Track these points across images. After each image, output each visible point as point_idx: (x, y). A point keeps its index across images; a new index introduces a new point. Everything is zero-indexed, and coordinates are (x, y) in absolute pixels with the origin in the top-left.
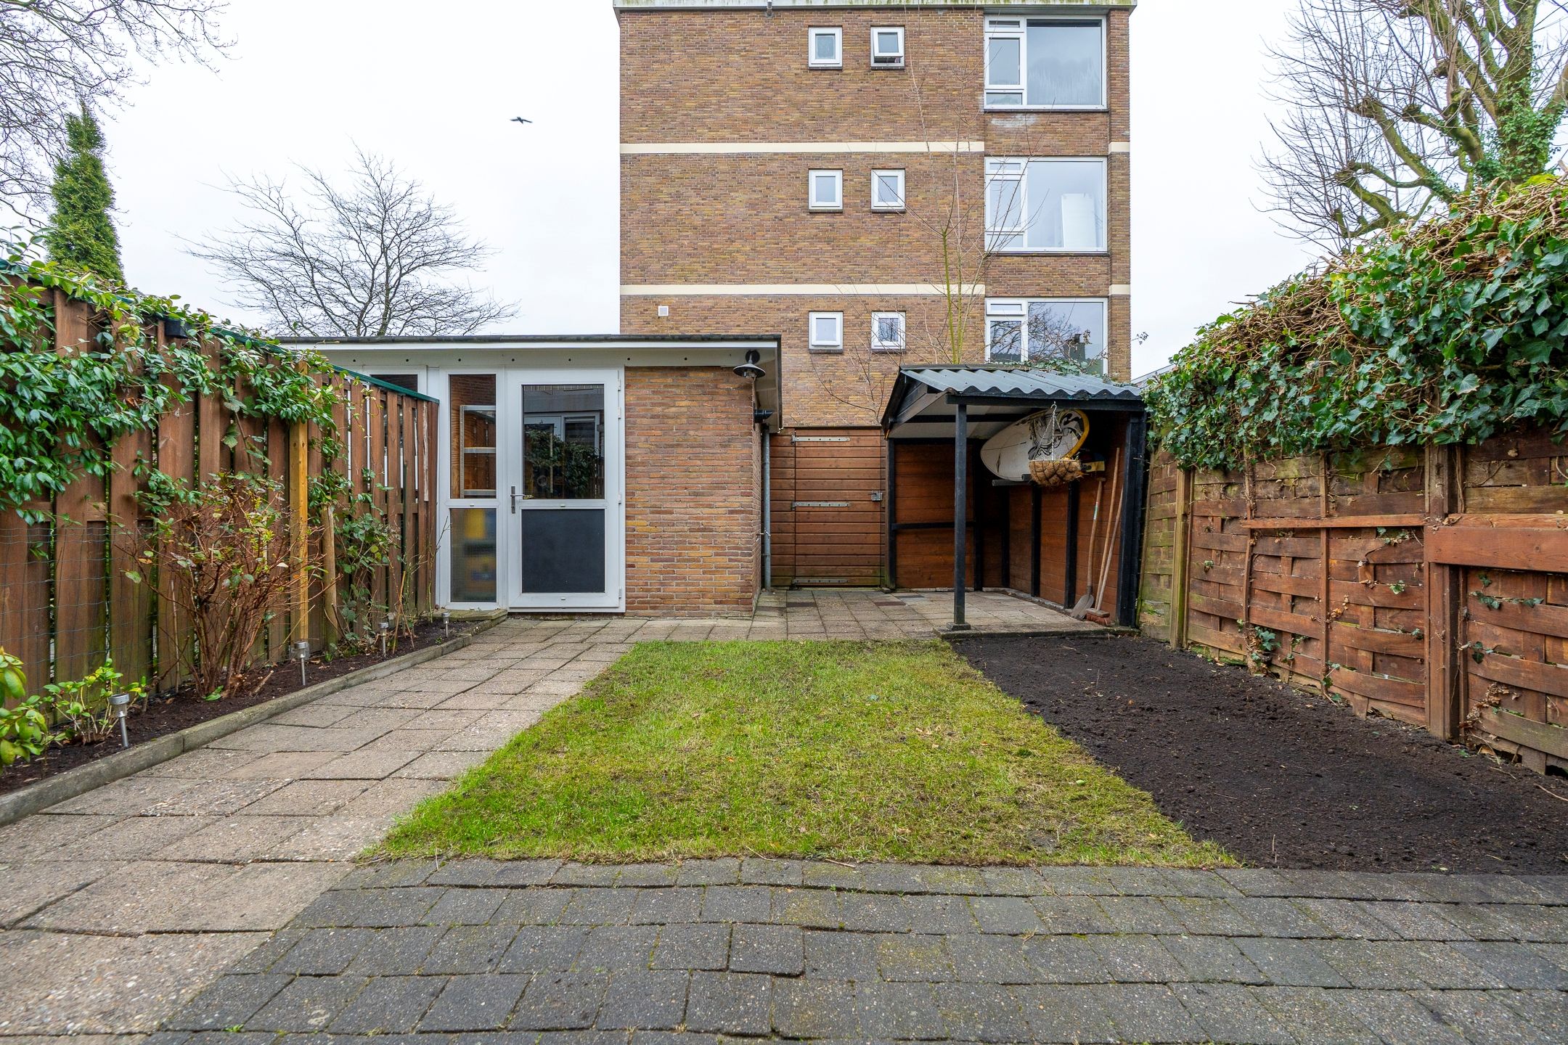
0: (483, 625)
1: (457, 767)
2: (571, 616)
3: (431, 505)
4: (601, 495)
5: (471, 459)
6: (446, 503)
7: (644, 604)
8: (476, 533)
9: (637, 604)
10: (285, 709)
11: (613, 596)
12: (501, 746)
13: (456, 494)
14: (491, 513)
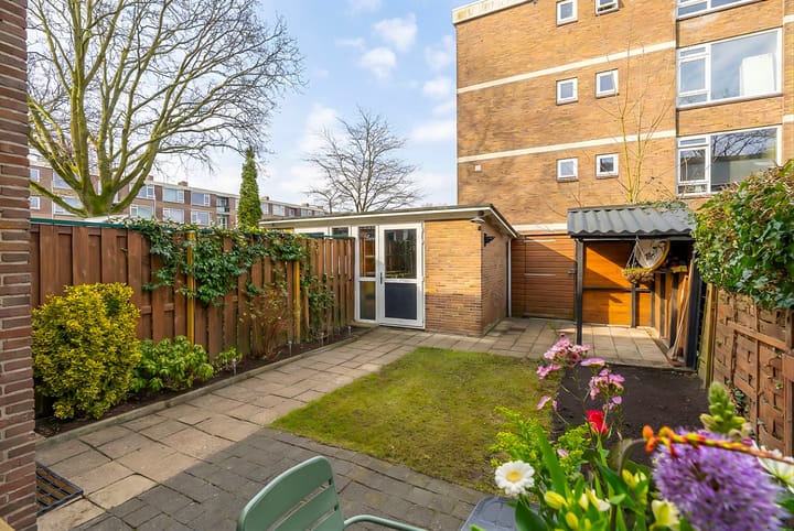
0: (367, 331)
1: (310, 397)
2: (404, 329)
3: (352, 280)
4: (415, 278)
5: (367, 259)
6: (358, 279)
7: (434, 326)
8: (370, 291)
9: (431, 325)
10: (279, 366)
11: (419, 322)
12: (330, 391)
13: (362, 275)
14: (374, 283)
